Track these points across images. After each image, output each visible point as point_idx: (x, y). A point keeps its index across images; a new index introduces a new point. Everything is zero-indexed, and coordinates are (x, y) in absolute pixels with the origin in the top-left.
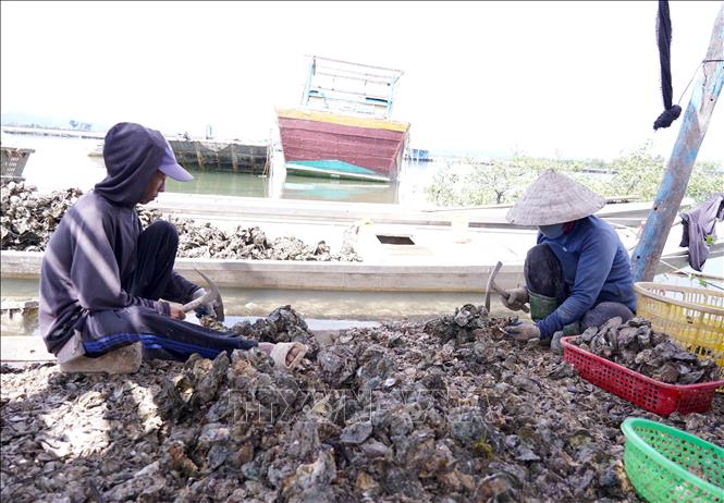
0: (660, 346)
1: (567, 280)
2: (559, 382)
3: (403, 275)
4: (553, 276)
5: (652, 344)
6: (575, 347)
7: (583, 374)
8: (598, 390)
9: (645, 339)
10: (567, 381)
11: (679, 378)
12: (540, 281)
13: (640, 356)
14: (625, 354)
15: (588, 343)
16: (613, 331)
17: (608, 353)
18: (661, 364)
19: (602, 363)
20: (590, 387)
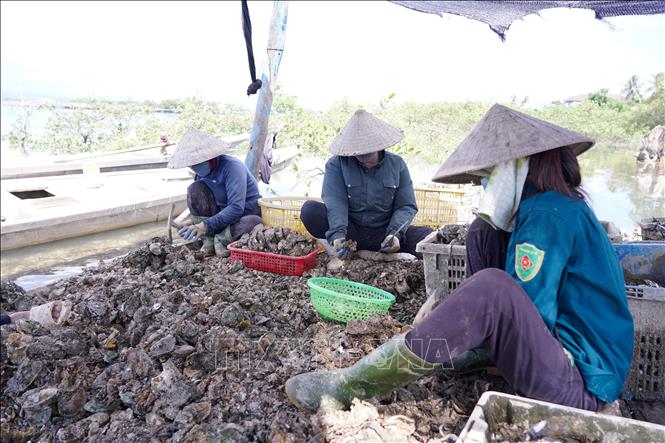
0: (289, 236)
1: (218, 204)
2: (236, 275)
3: (60, 225)
4: (209, 202)
5: (284, 237)
6: (239, 250)
7: (248, 265)
8: (260, 273)
9: (280, 234)
10: (241, 272)
11: (303, 253)
12: (201, 207)
13: (280, 245)
14: (272, 246)
15: (246, 244)
16: (261, 233)
17: (262, 248)
18: (292, 246)
19: (259, 255)
20: (255, 272)
